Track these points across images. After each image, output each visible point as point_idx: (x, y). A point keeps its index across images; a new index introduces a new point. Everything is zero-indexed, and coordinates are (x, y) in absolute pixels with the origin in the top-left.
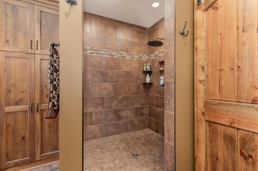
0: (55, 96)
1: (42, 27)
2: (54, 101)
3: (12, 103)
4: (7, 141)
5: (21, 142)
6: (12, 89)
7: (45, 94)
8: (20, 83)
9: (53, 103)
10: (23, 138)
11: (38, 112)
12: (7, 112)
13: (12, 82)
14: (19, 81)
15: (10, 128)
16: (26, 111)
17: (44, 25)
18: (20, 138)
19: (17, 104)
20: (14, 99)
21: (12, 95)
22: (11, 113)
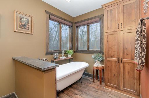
0: (143, 56)
1: (124, 15)
2: (143, 59)
3: (110, 56)
4: (108, 73)
5: (114, 76)
6: (110, 50)
7: (126, 53)
8: (113, 47)
9: (142, 60)
10: (115, 75)
11: (122, 63)
12: (108, 61)
13: (110, 46)
14: (113, 46)
15: (109, 68)
16: (116, 61)
17: (125, 13)
18: (113, 75)
19: (112, 57)
20: (111, 55)
21: (110, 53)
22: (110, 61)
